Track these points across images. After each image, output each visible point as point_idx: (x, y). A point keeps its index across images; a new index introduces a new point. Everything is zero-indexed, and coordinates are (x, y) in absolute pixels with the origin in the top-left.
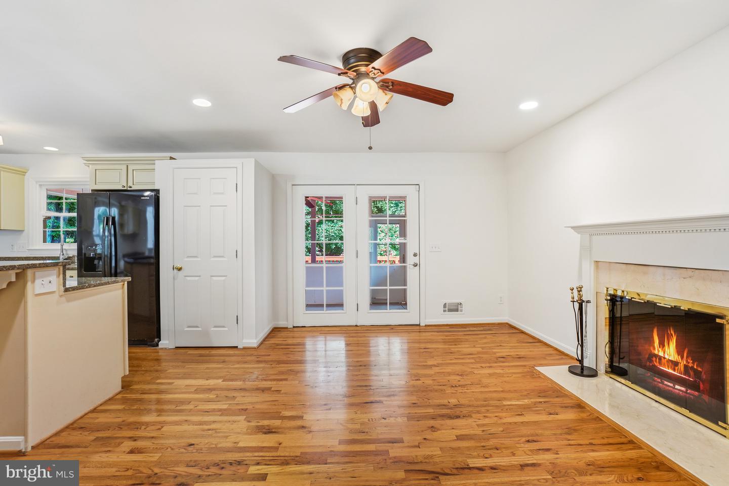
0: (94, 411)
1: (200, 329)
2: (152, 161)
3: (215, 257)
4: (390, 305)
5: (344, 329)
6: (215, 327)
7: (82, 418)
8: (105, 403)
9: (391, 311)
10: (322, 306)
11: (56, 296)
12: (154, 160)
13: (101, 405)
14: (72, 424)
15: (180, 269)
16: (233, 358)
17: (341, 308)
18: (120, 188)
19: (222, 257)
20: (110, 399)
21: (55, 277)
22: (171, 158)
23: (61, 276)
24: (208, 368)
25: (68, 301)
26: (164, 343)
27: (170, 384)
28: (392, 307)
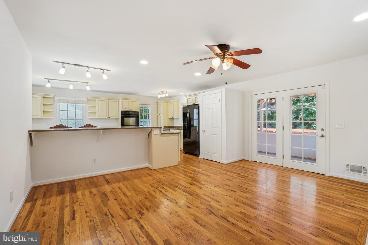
0: (169, 167)
1: (209, 153)
2: (197, 94)
3: (214, 127)
4: (304, 159)
5: (273, 166)
6: (214, 153)
7: (165, 168)
8: (172, 166)
9: (304, 162)
10: (265, 153)
11: (159, 135)
12: (198, 94)
13: (171, 166)
14: (162, 168)
15: (204, 131)
16: (213, 165)
17: (275, 155)
18: (192, 104)
19: (216, 127)
20: (174, 166)
21: (158, 130)
22: (204, 92)
23: (160, 130)
24: (203, 166)
25: (162, 137)
26: (201, 156)
27: (189, 167)
28: (305, 160)
